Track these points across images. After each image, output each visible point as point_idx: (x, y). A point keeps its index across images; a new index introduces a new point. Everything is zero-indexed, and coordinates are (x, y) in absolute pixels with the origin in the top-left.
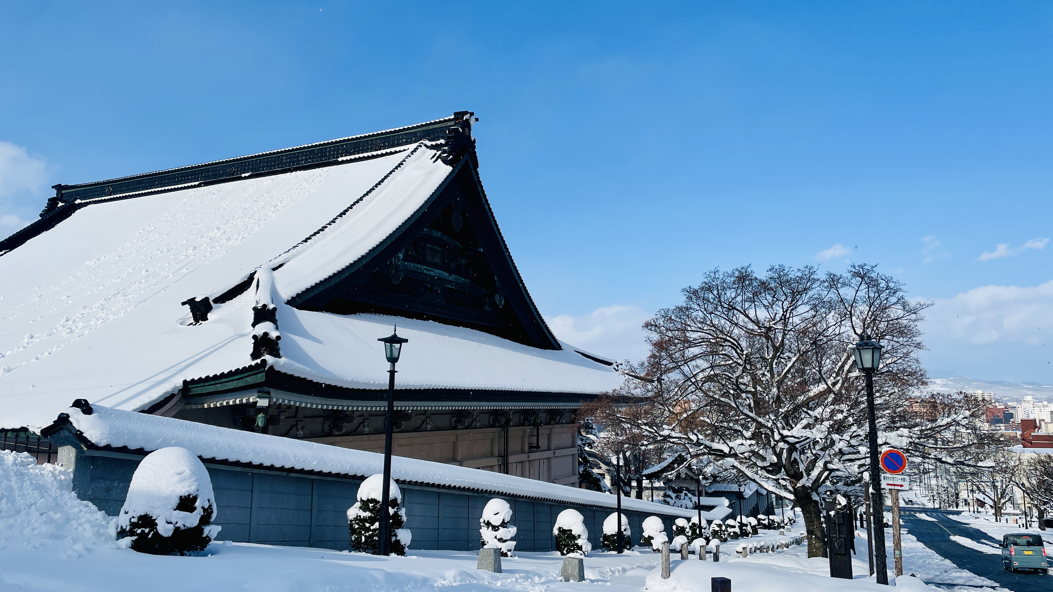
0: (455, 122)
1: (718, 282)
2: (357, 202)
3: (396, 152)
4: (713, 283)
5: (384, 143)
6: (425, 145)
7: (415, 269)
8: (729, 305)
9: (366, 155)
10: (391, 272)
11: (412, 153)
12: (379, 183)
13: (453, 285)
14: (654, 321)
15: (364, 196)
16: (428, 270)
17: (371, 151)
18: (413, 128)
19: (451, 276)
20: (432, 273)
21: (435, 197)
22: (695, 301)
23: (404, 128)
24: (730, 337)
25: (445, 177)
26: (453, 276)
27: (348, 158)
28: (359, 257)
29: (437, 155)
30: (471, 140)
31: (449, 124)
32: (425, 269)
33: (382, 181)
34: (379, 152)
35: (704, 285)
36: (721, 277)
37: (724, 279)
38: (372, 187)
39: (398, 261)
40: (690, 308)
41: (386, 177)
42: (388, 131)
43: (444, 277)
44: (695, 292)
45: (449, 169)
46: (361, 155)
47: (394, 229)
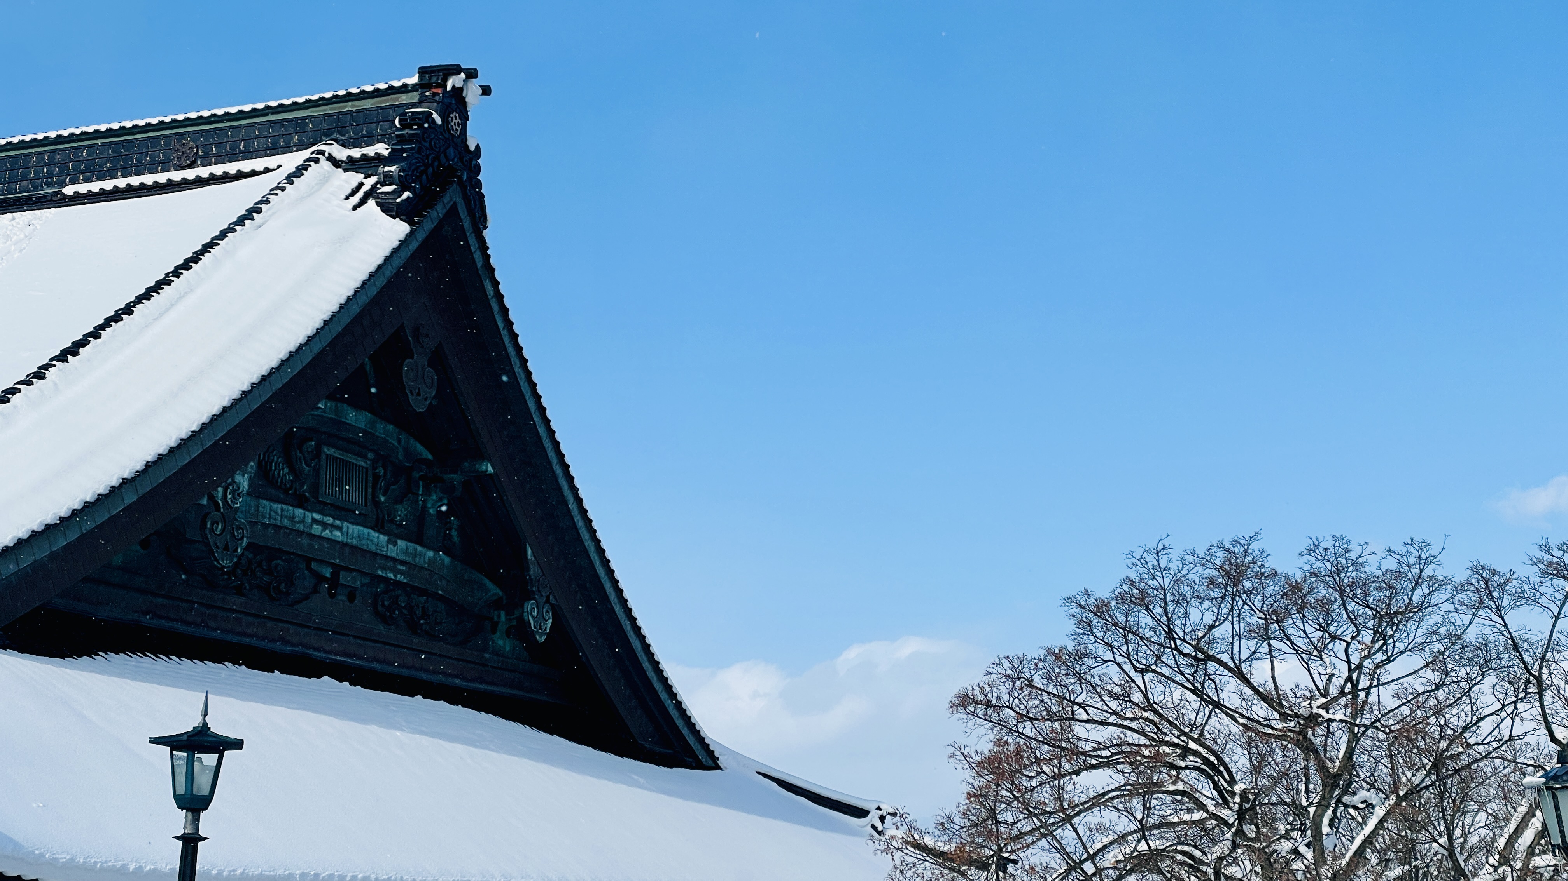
0: (422, 94)
1: (1167, 581)
2: (116, 318)
3: (241, 175)
4: (1150, 582)
5: (206, 147)
6: (331, 159)
7: (286, 522)
8: (1197, 648)
9: (148, 179)
10: (212, 529)
11: (290, 179)
12: (187, 265)
13: (402, 573)
14: (982, 692)
15: (139, 299)
16: (325, 525)
17: (164, 170)
18: (295, 106)
19: (395, 544)
20: (338, 533)
21: (355, 309)
22: (1098, 634)
23: (267, 107)
24: (1197, 741)
25: (387, 252)
26: (400, 543)
27: (95, 187)
28: (115, 482)
29: (365, 188)
30: (467, 147)
31: (404, 98)
32: (314, 521)
33: (196, 258)
34: (190, 174)
35: (1125, 587)
36: (1174, 566)
37: (1184, 572)
38: (162, 276)
39: (234, 498)
40: (1086, 655)
41: (208, 247)
42: (220, 112)
43: (372, 548)
44: (1101, 609)
45: (400, 229)
46: (135, 181)
47: (226, 402)
